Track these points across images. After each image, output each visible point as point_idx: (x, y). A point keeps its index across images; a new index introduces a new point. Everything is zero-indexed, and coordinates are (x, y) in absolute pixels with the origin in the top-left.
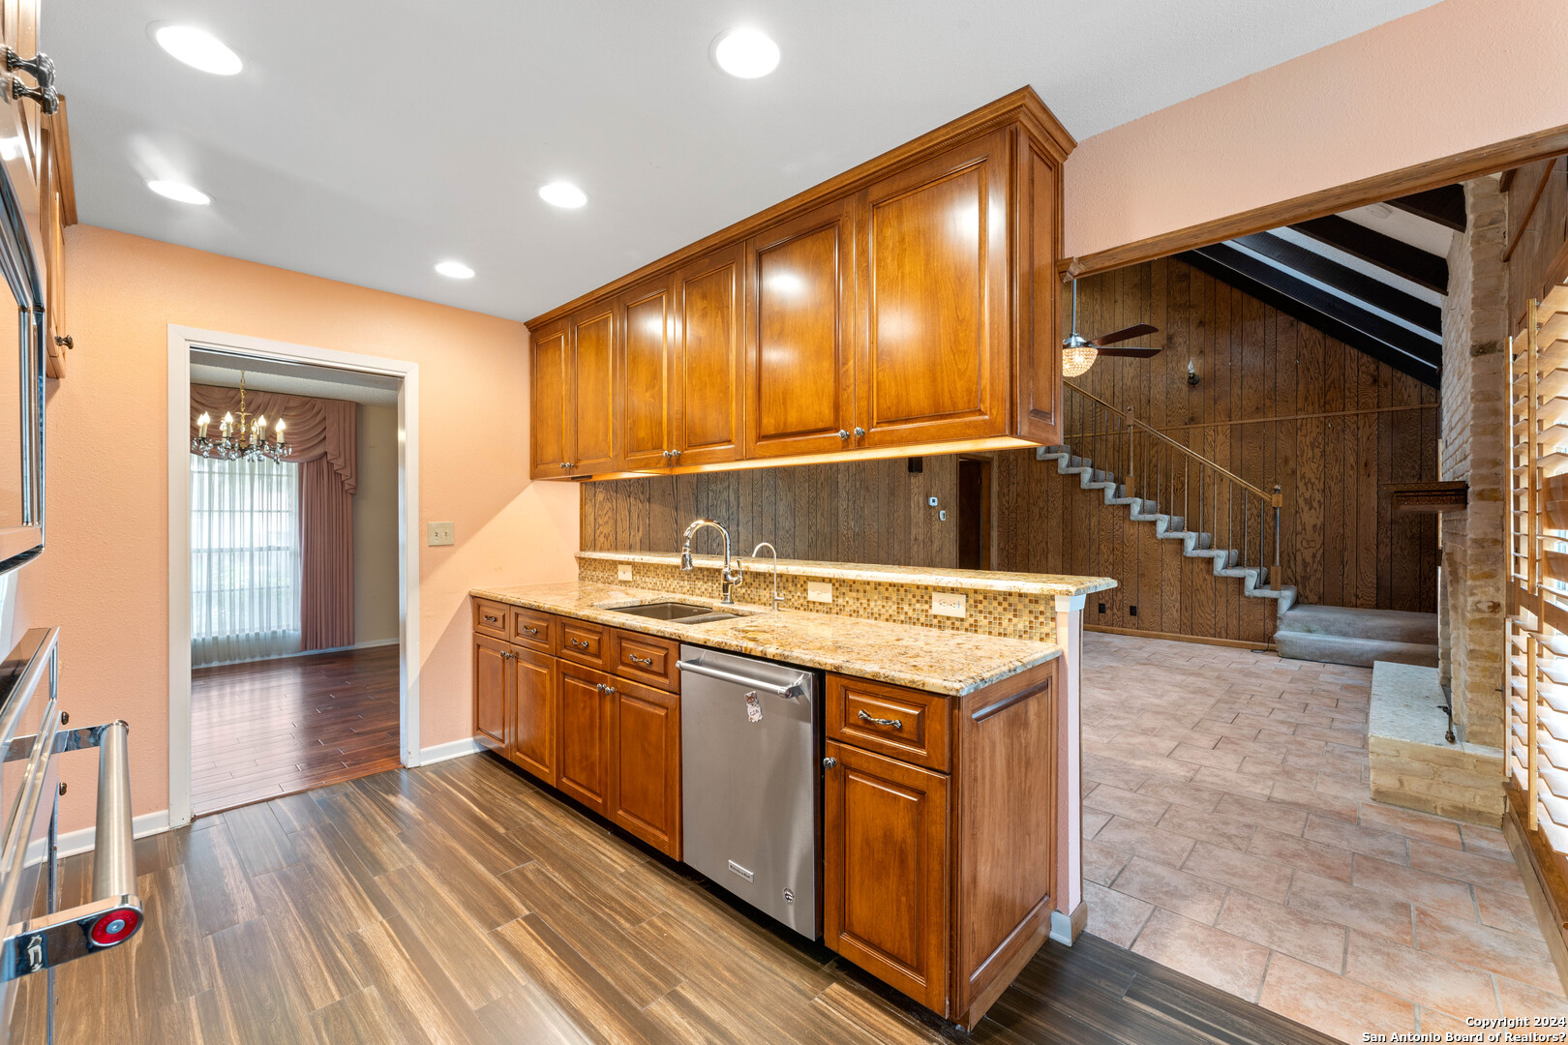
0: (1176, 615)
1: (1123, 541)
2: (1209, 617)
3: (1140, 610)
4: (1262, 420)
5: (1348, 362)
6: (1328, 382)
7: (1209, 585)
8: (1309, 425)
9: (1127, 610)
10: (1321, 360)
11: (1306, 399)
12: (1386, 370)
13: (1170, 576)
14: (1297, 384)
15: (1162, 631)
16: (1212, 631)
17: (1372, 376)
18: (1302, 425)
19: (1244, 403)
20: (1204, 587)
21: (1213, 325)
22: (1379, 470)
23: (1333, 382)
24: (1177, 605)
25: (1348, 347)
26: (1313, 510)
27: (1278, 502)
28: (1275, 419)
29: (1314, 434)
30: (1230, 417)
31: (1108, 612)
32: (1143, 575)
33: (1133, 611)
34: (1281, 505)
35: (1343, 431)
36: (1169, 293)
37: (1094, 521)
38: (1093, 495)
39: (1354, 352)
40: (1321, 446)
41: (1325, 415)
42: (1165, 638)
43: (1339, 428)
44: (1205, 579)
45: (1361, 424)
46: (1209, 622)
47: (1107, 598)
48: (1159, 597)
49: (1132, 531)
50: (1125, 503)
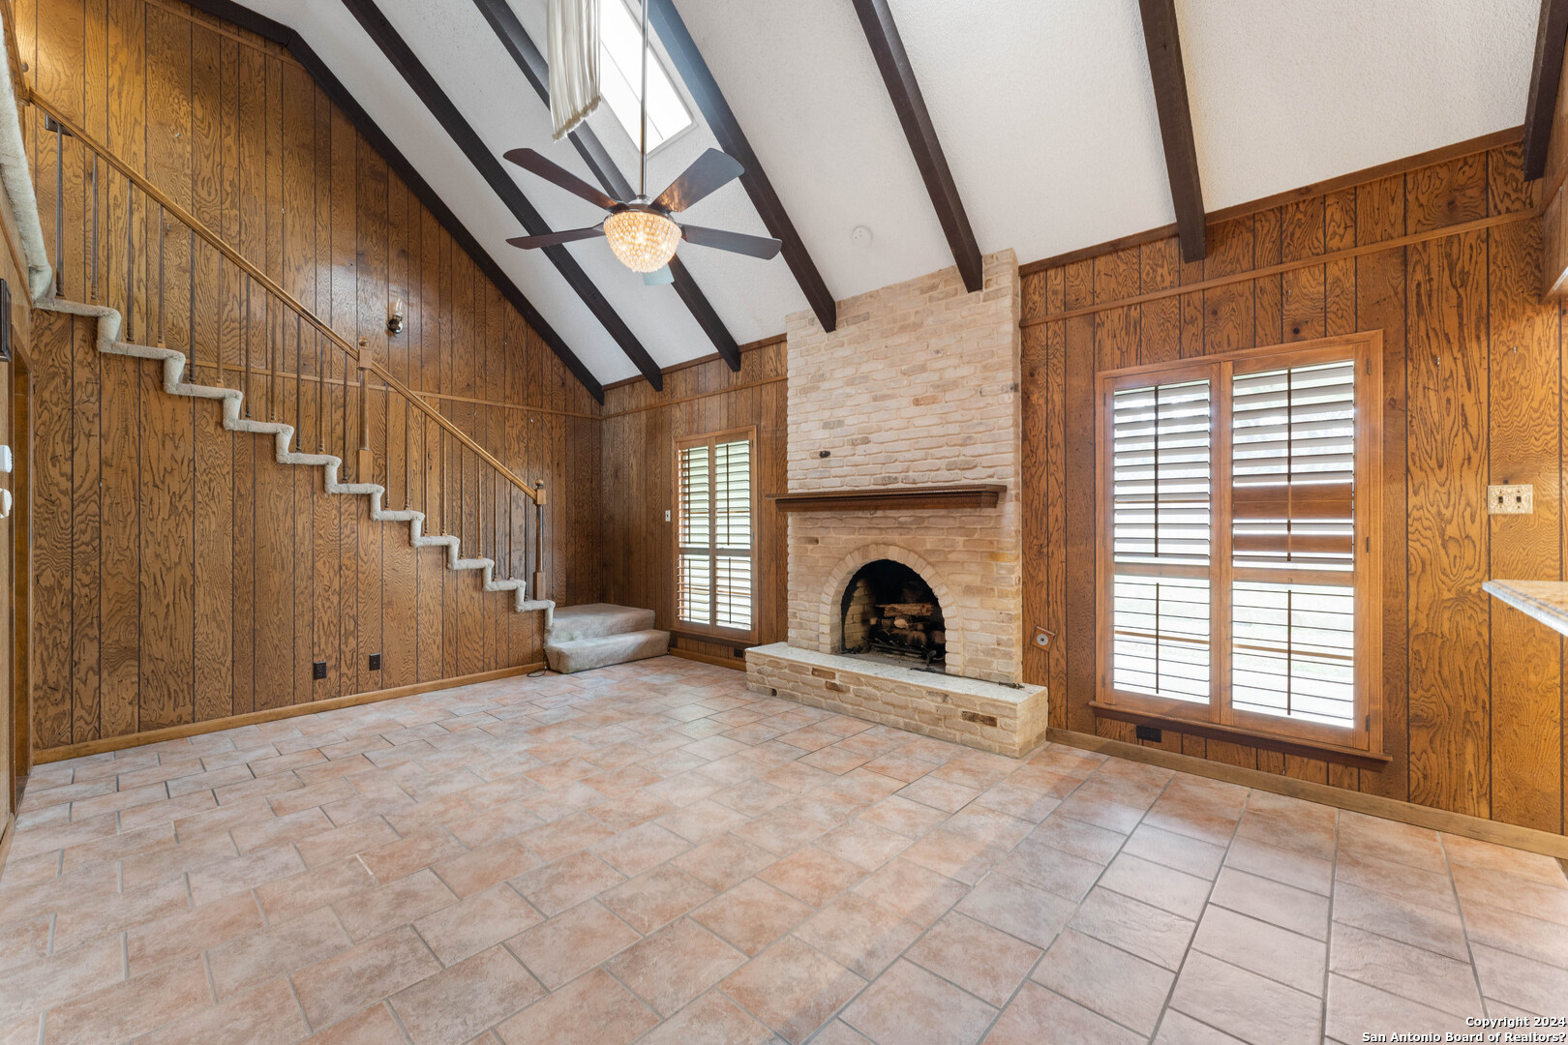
0: (437, 654)
1: (357, 553)
2: (477, 647)
3: (386, 661)
4: (473, 400)
5: (544, 359)
6: (531, 374)
7: (477, 605)
8: (515, 416)
9: (365, 663)
10: (524, 349)
11: (513, 388)
12: (570, 377)
13: (429, 600)
14: (505, 368)
15: (418, 681)
16: (480, 665)
17: (562, 379)
18: (509, 415)
19: (455, 375)
20: (470, 608)
21: (418, 261)
22: (567, 471)
23: (533, 375)
24: (439, 640)
25: (544, 343)
26: (519, 509)
27: (542, 499)
28: (486, 402)
29: (519, 427)
30: (439, 389)
31: (332, 674)
32: (390, 603)
33: (375, 663)
34: (545, 503)
35: (542, 428)
36: (358, 187)
37: (303, 520)
38: (301, 476)
39: (549, 350)
40: (525, 441)
41: (528, 408)
42: (424, 690)
43: (539, 424)
44: (472, 598)
45: (554, 423)
46: (477, 654)
47: (329, 651)
48: (413, 632)
49: (371, 537)
50: (363, 491)
